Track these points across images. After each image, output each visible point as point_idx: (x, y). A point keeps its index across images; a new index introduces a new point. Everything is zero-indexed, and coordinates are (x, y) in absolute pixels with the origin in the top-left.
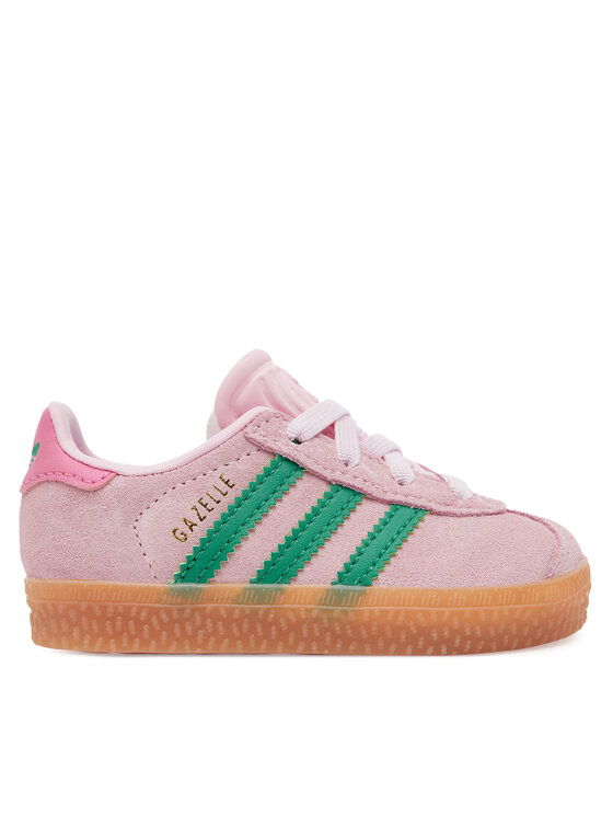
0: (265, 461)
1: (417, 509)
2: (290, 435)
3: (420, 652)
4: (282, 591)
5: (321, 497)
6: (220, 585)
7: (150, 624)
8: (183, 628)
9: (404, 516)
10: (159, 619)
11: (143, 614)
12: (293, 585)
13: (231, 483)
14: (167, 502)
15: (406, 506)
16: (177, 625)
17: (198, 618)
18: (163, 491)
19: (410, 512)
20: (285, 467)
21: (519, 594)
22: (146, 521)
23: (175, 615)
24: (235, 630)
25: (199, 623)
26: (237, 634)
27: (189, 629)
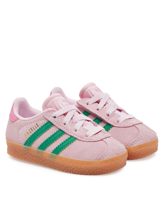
0: (46, 122)
1: (75, 138)
2: (53, 116)
3: (67, 172)
4: (43, 152)
5: (56, 132)
6: (32, 148)
7: (19, 153)
8: (25, 155)
9: (72, 139)
10: (21, 153)
11: (18, 151)
12: (45, 151)
13: (38, 125)
14: (25, 127)
15: (73, 137)
16: (24, 155)
17: (28, 154)
18: (25, 125)
19: (73, 138)
20: (49, 124)
21: (88, 163)
22: (21, 131)
23: (24, 153)
24: (34, 158)
25: (28, 155)
26: (35, 159)
27: (26, 156)
